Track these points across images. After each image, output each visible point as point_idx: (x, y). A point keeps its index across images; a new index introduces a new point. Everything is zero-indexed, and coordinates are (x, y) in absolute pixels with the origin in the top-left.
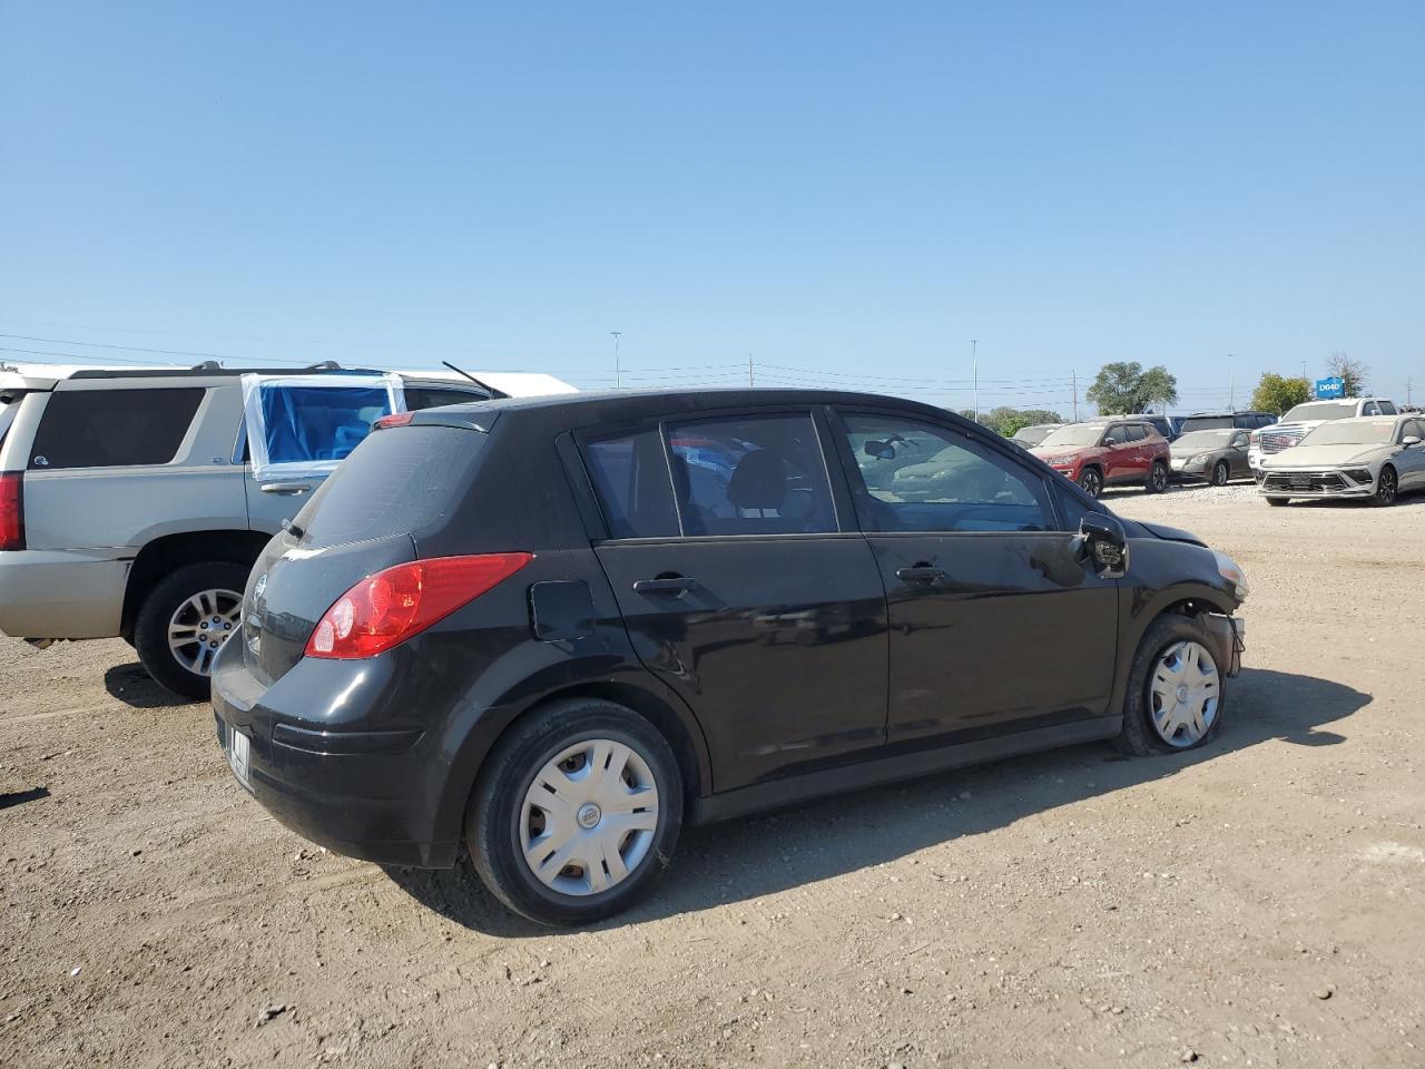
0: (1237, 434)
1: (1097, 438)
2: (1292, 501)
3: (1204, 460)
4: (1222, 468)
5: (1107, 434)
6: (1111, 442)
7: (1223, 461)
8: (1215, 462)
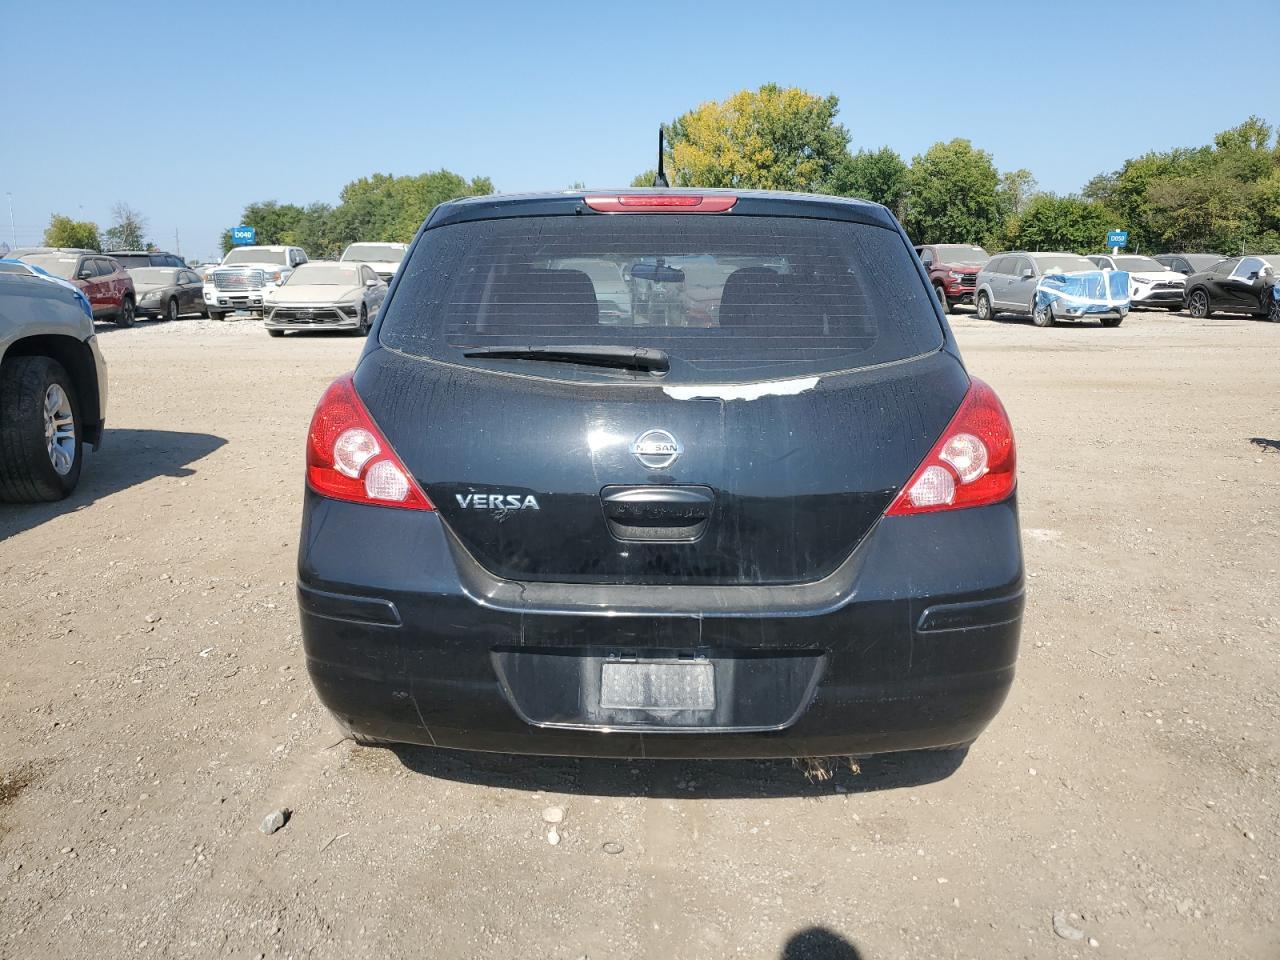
0: (179, 273)
1: (73, 271)
2: (286, 332)
3: (158, 296)
4: (173, 305)
5: (82, 268)
6: (89, 276)
7: (174, 297)
8: (168, 298)
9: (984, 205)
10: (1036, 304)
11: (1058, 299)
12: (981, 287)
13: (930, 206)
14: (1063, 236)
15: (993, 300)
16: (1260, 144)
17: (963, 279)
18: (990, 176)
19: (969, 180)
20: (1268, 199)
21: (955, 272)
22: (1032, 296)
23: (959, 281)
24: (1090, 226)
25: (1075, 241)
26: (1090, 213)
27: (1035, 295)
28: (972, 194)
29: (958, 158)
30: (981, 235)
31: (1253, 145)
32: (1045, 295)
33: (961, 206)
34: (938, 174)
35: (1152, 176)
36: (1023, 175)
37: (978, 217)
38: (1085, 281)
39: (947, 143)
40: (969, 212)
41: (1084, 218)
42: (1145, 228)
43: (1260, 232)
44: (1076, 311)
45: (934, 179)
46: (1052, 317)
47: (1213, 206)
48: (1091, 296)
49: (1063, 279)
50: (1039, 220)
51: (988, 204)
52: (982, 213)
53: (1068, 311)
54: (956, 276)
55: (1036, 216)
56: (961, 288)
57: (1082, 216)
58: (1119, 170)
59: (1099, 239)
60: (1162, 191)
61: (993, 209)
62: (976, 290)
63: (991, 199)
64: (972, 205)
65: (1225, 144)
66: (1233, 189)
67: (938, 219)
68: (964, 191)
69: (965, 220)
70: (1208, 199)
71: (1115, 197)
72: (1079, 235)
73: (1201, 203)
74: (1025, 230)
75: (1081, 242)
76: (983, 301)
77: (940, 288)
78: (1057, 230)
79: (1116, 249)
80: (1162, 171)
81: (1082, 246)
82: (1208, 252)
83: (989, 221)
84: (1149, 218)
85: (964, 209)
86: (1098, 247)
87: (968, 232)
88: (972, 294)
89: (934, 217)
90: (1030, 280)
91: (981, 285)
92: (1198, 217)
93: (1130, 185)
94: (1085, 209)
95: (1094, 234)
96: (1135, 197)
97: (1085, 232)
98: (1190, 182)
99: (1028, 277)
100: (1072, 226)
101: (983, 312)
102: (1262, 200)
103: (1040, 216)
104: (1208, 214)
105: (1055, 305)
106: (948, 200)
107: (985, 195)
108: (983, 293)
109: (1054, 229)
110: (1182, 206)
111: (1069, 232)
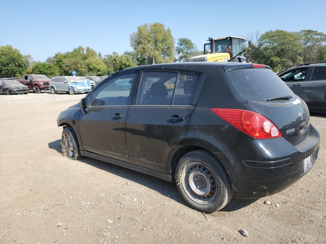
9: (20, 64)
10: (69, 89)
11: (76, 88)
12: (52, 85)
13: (3, 63)
14: (45, 72)
15: (56, 89)
16: (83, 52)
17: (43, 84)
18: (20, 56)
19: (14, 57)
20: (89, 64)
21: (41, 82)
22: (68, 87)
23: (42, 84)
24: (51, 70)
25: (48, 74)
26: (50, 66)
27: (69, 87)
28: (16, 61)
29: (9, 50)
30: (21, 72)
31: (81, 52)
32: (72, 87)
33: (13, 64)
34: (4, 55)
35: (63, 58)
36: (29, 56)
37: (19, 67)
38: (81, 83)
39: (5, 46)
40: (16, 66)
41: (49, 67)
42: (64, 70)
43: (89, 71)
44: (80, 90)
45: (3, 56)
46: (75, 92)
47: (79, 65)
48: (84, 86)
49: (76, 83)
50: (37, 68)
51: (22, 64)
52: (20, 66)
53: (79, 90)
54: (41, 83)
55: (36, 67)
56: (43, 86)
57: (48, 67)
58: (54, 56)
59: (54, 73)
60: (67, 61)
61: (23, 65)
62: (50, 86)
63: (22, 62)
64: (17, 64)
65: (75, 51)
66: (82, 62)
67: (6, 67)
68: (13, 60)
69: (15, 68)
70: (77, 64)
71: (55, 63)
72: (49, 72)
73: (76, 64)
74: (34, 71)
75: (50, 74)
76: (53, 89)
77: (37, 86)
78: (43, 71)
79: (74, 75)
80: (65, 57)
81: (50, 75)
82: (79, 76)
83: (23, 68)
84: (65, 68)
85: (14, 65)
86: (54, 75)
87: (17, 71)
88: (48, 87)
89: (5, 67)
90: (67, 83)
91: (51, 85)
92: (76, 68)
93: (58, 60)
94: (49, 65)
95: (52, 72)
96: (60, 63)
97: (50, 71)
98: (73, 60)
99: (66, 83)
100: (46, 70)
101: (53, 92)
102: (88, 64)
103: (37, 67)
104: (78, 67)
105: (75, 89)
106: (9, 62)
107: (20, 61)
108: (52, 87)
109: (42, 70)
110: (72, 65)
111: (46, 71)
